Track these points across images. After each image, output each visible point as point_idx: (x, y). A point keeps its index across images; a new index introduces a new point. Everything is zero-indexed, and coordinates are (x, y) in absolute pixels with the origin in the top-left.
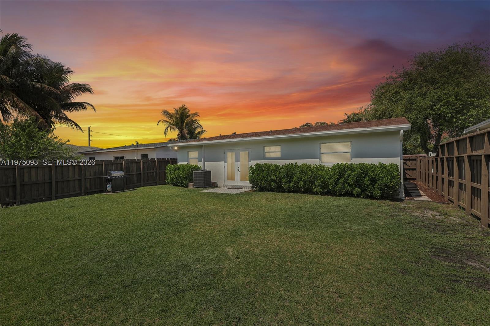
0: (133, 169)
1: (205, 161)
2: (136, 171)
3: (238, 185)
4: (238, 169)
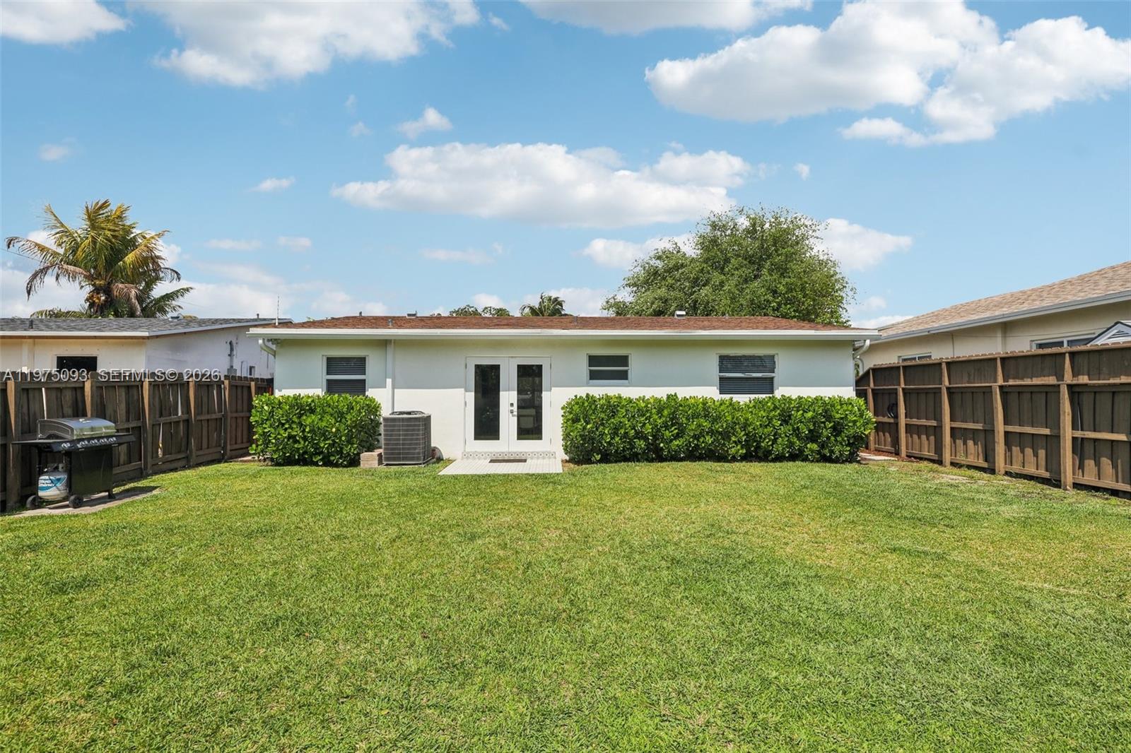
0: (115, 412)
1: (393, 388)
2: (124, 418)
3: (510, 450)
4: (512, 408)
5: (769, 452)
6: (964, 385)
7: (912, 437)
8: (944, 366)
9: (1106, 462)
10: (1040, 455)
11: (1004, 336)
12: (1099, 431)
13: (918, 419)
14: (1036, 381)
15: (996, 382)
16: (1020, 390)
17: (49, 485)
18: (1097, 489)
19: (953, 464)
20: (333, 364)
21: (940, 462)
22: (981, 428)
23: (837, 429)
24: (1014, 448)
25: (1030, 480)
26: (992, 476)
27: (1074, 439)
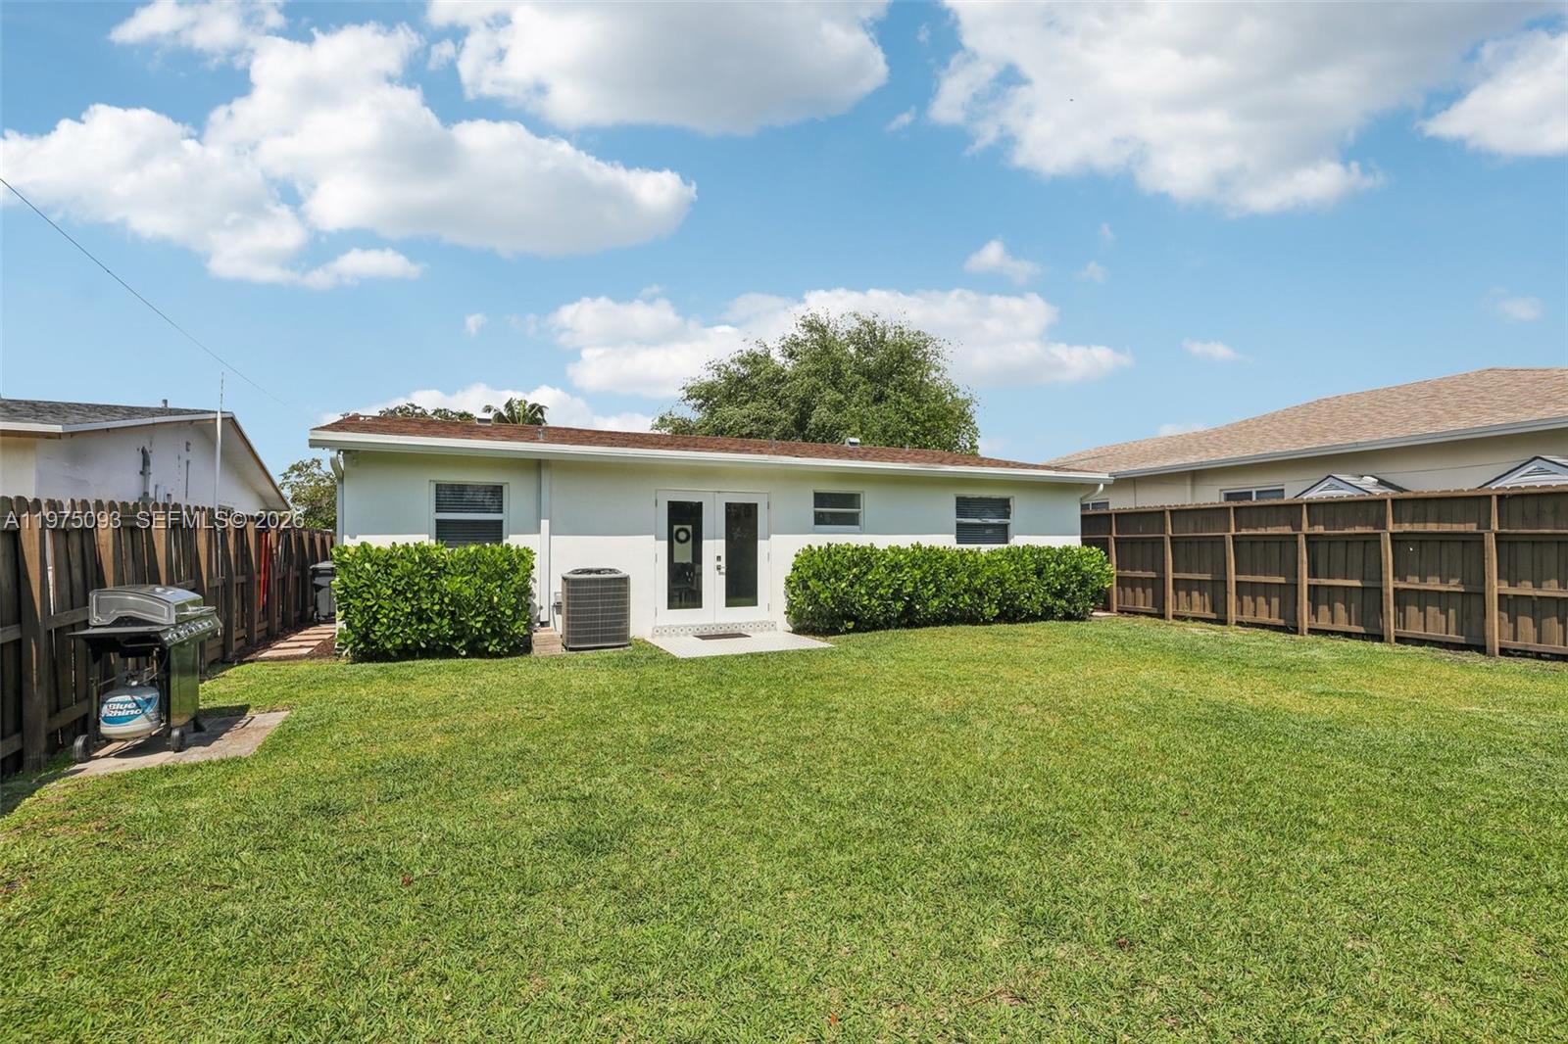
1: (551, 533)
3: (717, 622)
4: (719, 563)
5: (1020, 611)
6: (1190, 535)
7: (1123, 590)
8: (1168, 514)
9: (1340, 607)
10: (1273, 604)
11: (1193, 485)
12: (1334, 578)
13: (1131, 570)
14: (1270, 531)
15: (1229, 531)
16: (1253, 540)
17: (132, 712)
18: (1332, 632)
19: (1175, 617)
20: (448, 496)
21: (1162, 616)
22: (1209, 578)
23: (1083, 583)
24: (1245, 598)
25: (1263, 628)
26: (1225, 627)
27: (1309, 586)
